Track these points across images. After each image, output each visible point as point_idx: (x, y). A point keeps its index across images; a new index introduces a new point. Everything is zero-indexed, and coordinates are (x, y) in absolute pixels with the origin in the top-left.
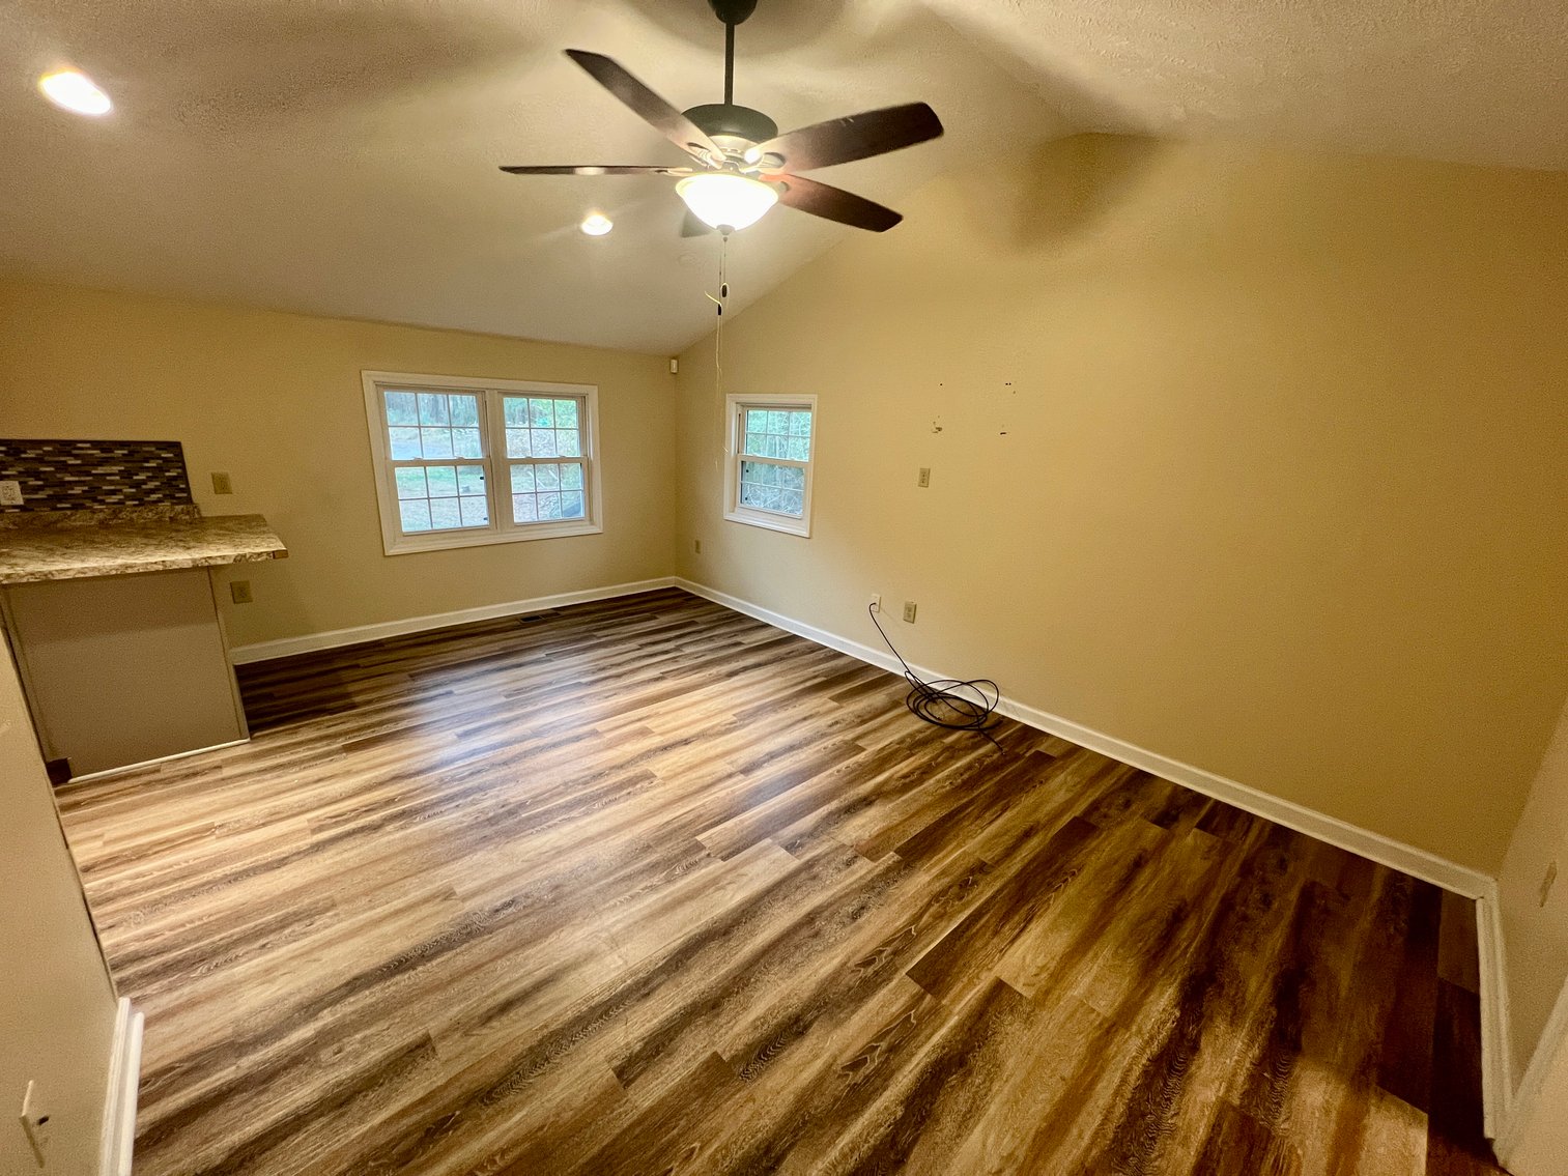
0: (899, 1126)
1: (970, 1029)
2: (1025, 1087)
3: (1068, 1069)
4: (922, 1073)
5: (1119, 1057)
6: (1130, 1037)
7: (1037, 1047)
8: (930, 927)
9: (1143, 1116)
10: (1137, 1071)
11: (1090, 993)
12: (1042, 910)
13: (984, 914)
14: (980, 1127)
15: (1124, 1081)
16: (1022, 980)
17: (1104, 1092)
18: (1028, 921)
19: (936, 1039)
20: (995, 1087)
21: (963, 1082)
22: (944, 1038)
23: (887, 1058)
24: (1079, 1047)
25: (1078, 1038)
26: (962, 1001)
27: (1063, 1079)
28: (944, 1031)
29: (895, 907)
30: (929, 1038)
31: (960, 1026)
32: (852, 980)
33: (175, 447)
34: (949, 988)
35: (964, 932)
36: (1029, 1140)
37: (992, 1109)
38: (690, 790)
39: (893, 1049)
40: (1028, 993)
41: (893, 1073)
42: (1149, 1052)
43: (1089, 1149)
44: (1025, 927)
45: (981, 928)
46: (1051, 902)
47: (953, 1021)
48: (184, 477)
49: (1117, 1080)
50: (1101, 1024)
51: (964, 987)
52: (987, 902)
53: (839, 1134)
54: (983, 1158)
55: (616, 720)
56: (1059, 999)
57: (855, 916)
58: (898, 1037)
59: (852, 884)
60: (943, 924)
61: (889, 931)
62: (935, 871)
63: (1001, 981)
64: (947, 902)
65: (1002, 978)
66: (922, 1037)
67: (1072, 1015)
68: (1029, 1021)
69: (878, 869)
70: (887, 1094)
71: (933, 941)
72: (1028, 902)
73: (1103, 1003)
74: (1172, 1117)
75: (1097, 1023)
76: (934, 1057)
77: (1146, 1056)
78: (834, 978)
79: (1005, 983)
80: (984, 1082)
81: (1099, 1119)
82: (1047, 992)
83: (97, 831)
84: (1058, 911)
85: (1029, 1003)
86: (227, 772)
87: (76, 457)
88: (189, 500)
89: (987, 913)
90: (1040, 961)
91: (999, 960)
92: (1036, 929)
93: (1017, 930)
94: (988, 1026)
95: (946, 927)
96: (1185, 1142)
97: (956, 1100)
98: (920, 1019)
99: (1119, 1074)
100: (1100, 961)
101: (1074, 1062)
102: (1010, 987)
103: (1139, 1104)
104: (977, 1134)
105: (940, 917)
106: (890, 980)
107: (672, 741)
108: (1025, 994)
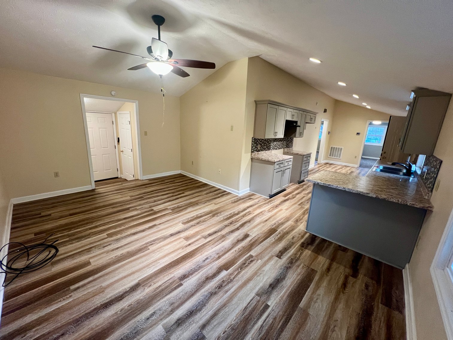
33: (441, 163)
48: (436, 178)
107: (177, 235)
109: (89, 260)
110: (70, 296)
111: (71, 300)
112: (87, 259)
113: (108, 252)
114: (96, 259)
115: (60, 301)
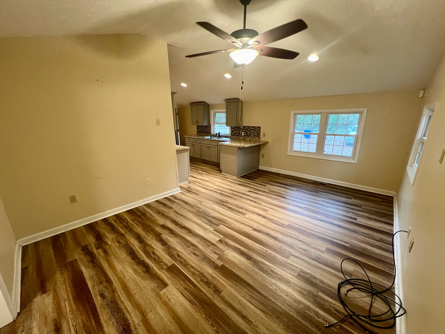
0: (139, 259)
1: (155, 275)
2: (137, 284)
3: (137, 297)
4: (148, 264)
5: (134, 314)
6: (138, 320)
7: (145, 290)
8: (189, 270)
9: (118, 312)
10: (128, 317)
11: (157, 313)
12: (195, 308)
13: (194, 287)
14: (133, 273)
15: (128, 311)
16: (166, 292)
17: (127, 304)
18: (190, 301)
19: (155, 268)
20: (140, 278)
21: (143, 271)
22: (155, 269)
23: (153, 258)
24: (141, 302)
25: (144, 303)
26: (164, 276)
27: (135, 294)
28: (156, 269)
29: (197, 263)
30: (155, 266)
31: (157, 273)
32: (174, 253)
33: (260, 127)
34: (168, 272)
35: (187, 279)
36: (126, 282)
37: (135, 276)
38: (241, 221)
39: (155, 259)
40: (162, 293)
41: (150, 259)
42: (132, 324)
43: (118, 294)
44: (187, 299)
45: (188, 285)
46: (199, 314)
47: (158, 272)
48: (260, 133)
49: (129, 309)
50: (146, 312)
51: (167, 276)
52: (199, 289)
53: (142, 250)
54: (127, 272)
55: (269, 205)
56: (158, 302)
57: (194, 254)
58: (158, 261)
59: (206, 253)
60: (190, 274)
61: (188, 260)
62: (214, 275)
63: (167, 286)
64: (199, 276)
65: (168, 286)
66: (156, 265)
67: (151, 304)
68: (154, 290)
69: (213, 259)
70: (146, 258)
71: (184, 270)
72: (200, 304)
73: (152, 316)
74: (113, 321)
75: (147, 311)
76: (151, 267)
77: (131, 323)
78: (175, 249)
79: (166, 287)
80: (141, 275)
81: (122, 299)
82: (160, 298)
83: (211, 178)
84: (194, 314)
85: (158, 292)
86: (228, 180)
87: (249, 129)
88: (260, 137)
89: (195, 288)
90: (172, 300)
91: (175, 287)
92: (186, 303)
93: (186, 296)
94: (155, 279)
95: (189, 275)
96: (106, 322)
97: (139, 269)
98: (161, 265)
99: (130, 311)
100: (169, 323)
101: (138, 299)
102: (164, 288)
103: (120, 313)
104: (132, 272)
105: (193, 274)
106: (173, 260)
108: (162, 291)
109: (325, 251)
110: (352, 242)
111: (353, 241)
112: (325, 253)
113: (309, 245)
114: (320, 248)
115: (358, 245)
